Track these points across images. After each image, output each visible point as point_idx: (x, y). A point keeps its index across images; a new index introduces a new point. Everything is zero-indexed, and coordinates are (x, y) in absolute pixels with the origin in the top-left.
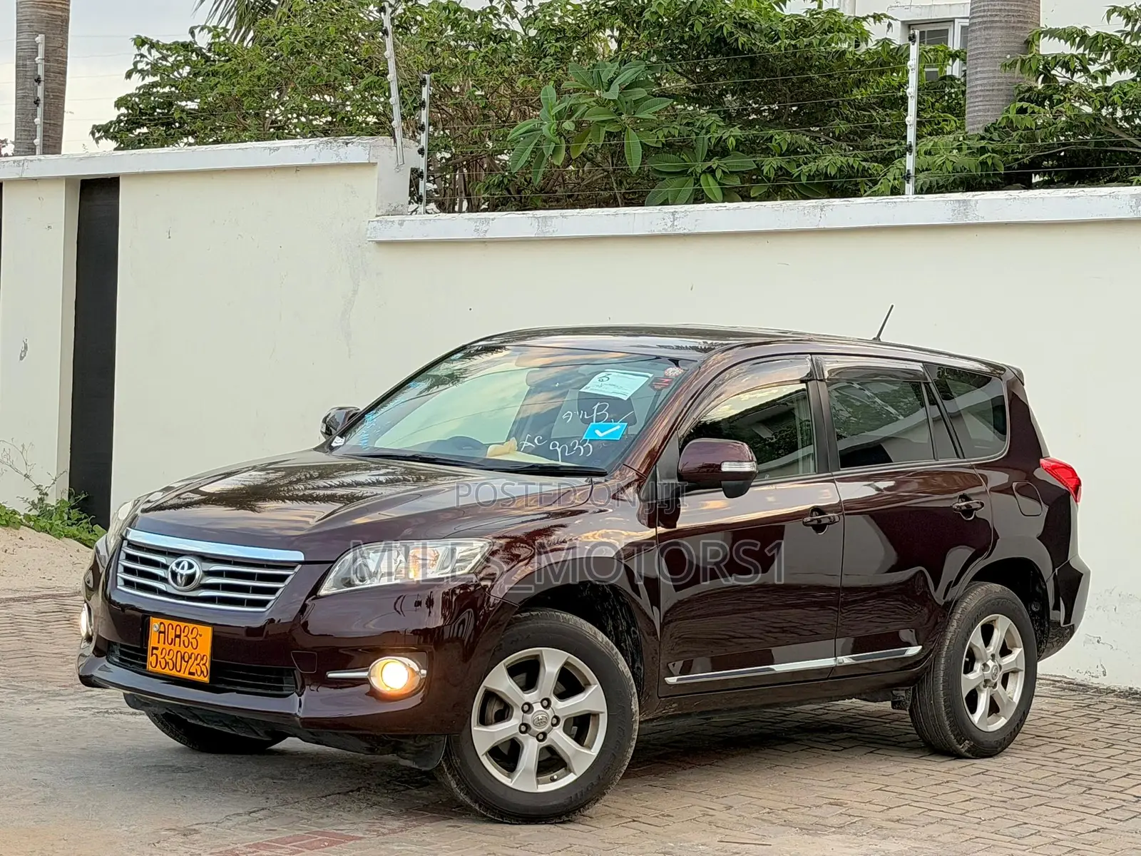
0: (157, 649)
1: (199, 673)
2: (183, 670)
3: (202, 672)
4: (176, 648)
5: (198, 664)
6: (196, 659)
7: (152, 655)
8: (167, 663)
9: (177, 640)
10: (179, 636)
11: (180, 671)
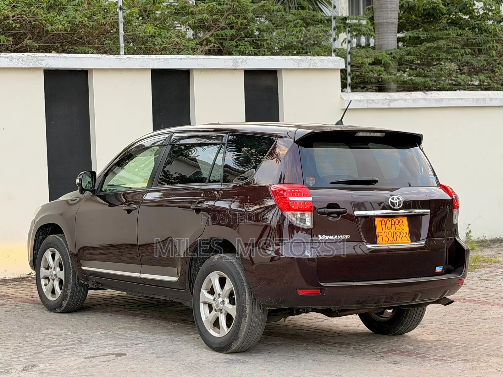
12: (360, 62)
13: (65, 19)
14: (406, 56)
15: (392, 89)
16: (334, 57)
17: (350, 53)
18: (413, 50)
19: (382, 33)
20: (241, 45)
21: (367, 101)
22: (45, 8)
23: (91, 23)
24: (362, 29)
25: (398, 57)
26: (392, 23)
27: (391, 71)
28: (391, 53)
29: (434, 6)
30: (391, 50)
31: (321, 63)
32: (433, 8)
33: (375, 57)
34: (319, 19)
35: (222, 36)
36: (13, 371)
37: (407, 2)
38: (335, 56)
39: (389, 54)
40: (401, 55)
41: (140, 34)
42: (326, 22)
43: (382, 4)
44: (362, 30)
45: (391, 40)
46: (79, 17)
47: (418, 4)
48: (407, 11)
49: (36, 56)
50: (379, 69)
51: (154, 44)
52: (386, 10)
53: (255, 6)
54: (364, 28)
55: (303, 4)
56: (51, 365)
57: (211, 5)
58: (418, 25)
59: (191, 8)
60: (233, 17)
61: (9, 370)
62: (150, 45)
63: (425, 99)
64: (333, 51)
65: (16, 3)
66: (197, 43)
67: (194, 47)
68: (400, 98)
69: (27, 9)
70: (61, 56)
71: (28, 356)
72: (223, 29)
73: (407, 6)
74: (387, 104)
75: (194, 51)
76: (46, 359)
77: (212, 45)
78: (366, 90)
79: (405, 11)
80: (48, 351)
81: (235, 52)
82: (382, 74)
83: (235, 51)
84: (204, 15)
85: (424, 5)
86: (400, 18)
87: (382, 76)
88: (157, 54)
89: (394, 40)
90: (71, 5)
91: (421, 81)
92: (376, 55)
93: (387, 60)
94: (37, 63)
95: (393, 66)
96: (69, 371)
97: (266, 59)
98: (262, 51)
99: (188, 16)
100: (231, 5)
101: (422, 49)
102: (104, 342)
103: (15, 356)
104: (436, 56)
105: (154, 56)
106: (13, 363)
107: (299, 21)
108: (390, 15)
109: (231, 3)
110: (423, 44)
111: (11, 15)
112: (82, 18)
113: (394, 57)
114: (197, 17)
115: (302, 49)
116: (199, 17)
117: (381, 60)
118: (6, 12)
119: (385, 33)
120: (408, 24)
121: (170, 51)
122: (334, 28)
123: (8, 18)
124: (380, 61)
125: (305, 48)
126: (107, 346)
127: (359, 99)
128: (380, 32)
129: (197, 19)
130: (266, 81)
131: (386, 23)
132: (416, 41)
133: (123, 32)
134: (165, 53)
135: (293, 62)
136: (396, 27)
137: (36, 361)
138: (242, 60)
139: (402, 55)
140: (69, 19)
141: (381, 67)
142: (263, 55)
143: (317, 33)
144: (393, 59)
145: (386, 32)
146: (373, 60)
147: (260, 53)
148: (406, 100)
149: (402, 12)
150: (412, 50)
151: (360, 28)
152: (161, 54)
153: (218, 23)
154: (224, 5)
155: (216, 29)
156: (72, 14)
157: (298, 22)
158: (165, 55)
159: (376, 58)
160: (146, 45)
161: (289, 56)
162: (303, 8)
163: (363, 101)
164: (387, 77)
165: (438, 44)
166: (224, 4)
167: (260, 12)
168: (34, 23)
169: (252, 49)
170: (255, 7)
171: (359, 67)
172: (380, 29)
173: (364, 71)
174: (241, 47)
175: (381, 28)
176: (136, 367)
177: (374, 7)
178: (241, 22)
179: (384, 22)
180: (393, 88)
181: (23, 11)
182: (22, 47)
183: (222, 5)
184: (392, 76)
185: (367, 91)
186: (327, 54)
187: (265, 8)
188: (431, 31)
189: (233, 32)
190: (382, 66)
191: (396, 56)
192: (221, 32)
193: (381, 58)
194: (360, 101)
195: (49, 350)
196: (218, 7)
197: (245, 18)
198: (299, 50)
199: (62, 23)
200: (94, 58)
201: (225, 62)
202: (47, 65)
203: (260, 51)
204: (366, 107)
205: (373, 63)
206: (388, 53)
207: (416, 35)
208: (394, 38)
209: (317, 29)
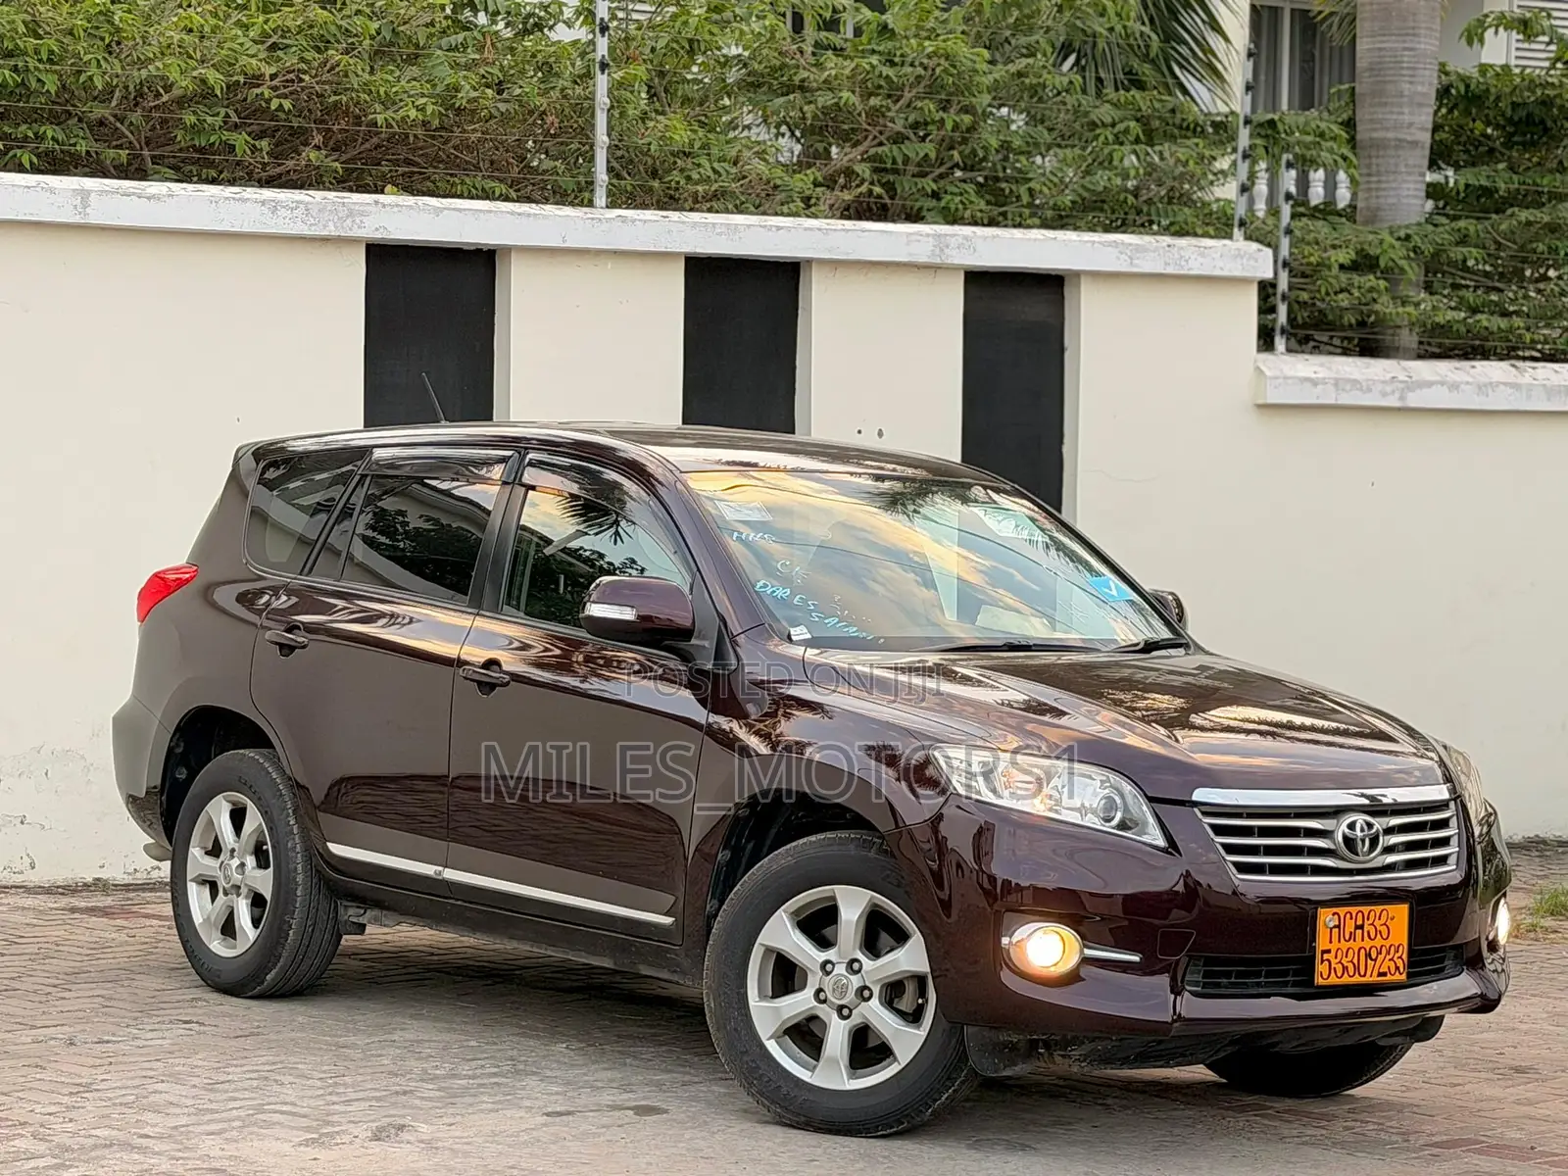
0: (1329, 951)
1: (1393, 970)
2: (1369, 973)
3: (1397, 968)
4: (1355, 946)
5: (1391, 960)
6: (1388, 953)
7: (1322, 961)
8: (1345, 969)
9: (1359, 932)
10: (1361, 927)
11: (1365, 976)
12: (1312, 259)
13: (426, 92)
14: (1454, 249)
15: (1404, 348)
16: (1238, 243)
17: (1289, 231)
18: (1477, 231)
19: (1379, 174)
20: (952, 193)
21: (1337, 383)
22: (366, 56)
23: (502, 107)
24: (1319, 156)
25: (1428, 249)
26: (1415, 144)
27: (1405, 293)
28: (1408, 238)
29: (1548, 95)
30: (1407, 227)
31: (1201, 260)
32: (1543, 103)
33: (1359, 247)
34: (1191, 119)
35: (894, 162)
36: (346, 1139)
37: (1463, 80)
38: (1242, 238)
39: (1399, 239)
40: (1437, 244)
41: (650, 144)
42: (1210, 130)
43: (1385, 82)
44: (1319, 160)
45: (1408, 196)
46: (468, 87)
47: (1496, 86)
48: (1461, 107)
49: (345, 200)
50: (1369, 284)
51: (689, 178)
52: (1395, 100)
53: (999, 72)
54: (1328, 155)
55: (1140, 73)
56: (453, 1127)
57: (864, 63)
58: (1492, 151)
59: (801, 71)
60: (931, 106)
61: (331, 1135)
62: (677, 179)
63: (1516, 386)
64: (1236, 222)
65: (282, 37)
66: (815, 179)
67: (808, 193)
68: (1438, 378)
69: (317, 55)
70: (420, 203)
71: (378, 1099)
72: (898, 139)
73: (1462, 89)
74: (1397, 395)
75: (808, 206)
76: (432, 1112)
77: (864, 189)
78: (1314, 347)
79: (1455, 106)
80: (429, 1090)
81: (932, 213)
82: (1380, 301)
83: (929, 210)
84: (841, 94)
85: (1517, 91)
86: (1436, 128)
87: (1377, 307)
88: (697, 210)
89: (1416, 197)
90: (441, 48)
91: (1499, 328)
92: (1362, 239)
93: (1393, 256)
94: (349, 222)
95: (1414, 278)
96: (509, 1146)
97: (1035, 240)
98: (1013, 213)
99: (791, 97)
100: (925, 69)
101: (1503, 227)
102: (585, 1074)
103: (335, 1098)
104: (1546, 249)
105: (695, 216)
106: (335, 1118)
107: (1133, 124)
108: (1407, 118)
109: (925, 61)
110: (1509, 212)
111: (268, 70)
112: (475, 90)
113: (1415, 249)
114: (820, 98)
115: (1133, 210)
116: (825, 99)
117: (1378, 258)
118: (254, 61)
119: (1387, 172)
120: (1461, 148)
121: (738, 202)
122: (1244, 151)
123: (255, 80)
124: (1374, 262)
125: (1145, 209)
126: (600, 1084)
127: (1314, 376)
128: (1374, 168)
129: (820, 106)
130: (1031, 308)
131: (1393, 143)
132: (1483, 201)
133: (606, 139)
134: (722, 206)
135: (1117, 250)
136: (1424, 157)
137: (404, 1116)
138: (961, 241)
139: (1443, 245)
140: (439, 90)
141: (1377, 278)
142: (1015, 226)
143: (1186, 164)
144: (1412, 255)
145: (1393, 169)
146: (1353, 254)
147: (1006, 219)
148: (1454, 387)
149: (1444, 111)
150: (1472, 229)
151: (1314, 153)
152: (710, 210)
153: (881, 121)
154: (903, 65)
155: (875, 137)
156: (446, 75)
157: (1129, 127)
158: (722, 212)
159: (1362, 250)
160: (666, 180)
161: (1095, 231)
162: (1141, 86)
163: (1323, 381)
164: (1394, 311)
165: (1554, 216)
166: (903, 62)
167: (1012, 92)
168: (334, 98)
169: (982, 205)
170: (997, 76)
171: (1307, 277)
172: (1374, 160)
173: (1323, 291)
174: (949, 197)
175: (1378, 157)
176: (709, 1147)
177: (1357, 90)
178: (954, 121)
179: (1389, 140)
180: (1407, 345)
181: (302, 60)
182: (295, 171)
183: (896, 64)
184: (1410, 309)
185: (1317, 350)
186: (1212, 233)
187: (1027, 81)
188: (1530, 173)
189: (927, 151)
190: (1379, 274)
191: (1423, 247)
192: (891, 151)
193: (1378, 251)
194: (1314, 383)
195: (431, 1086)
196: (887, 71)
197: (965, 110)
198: (1126, 213)
199: (417, 103)
200: (519, 214)
201: (908, 243)
202: (377, 229)
203: (1006, 212)
204: (1332, 401)
205: (1354, 267)
206: (1396, 235)
207: (1484, 182)
208: (1416, 189)
209: (1182, 153)
